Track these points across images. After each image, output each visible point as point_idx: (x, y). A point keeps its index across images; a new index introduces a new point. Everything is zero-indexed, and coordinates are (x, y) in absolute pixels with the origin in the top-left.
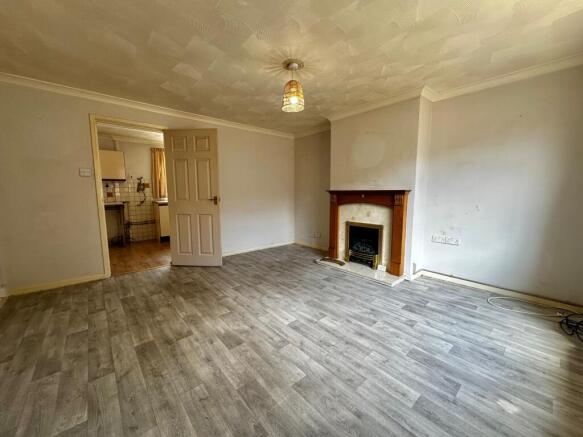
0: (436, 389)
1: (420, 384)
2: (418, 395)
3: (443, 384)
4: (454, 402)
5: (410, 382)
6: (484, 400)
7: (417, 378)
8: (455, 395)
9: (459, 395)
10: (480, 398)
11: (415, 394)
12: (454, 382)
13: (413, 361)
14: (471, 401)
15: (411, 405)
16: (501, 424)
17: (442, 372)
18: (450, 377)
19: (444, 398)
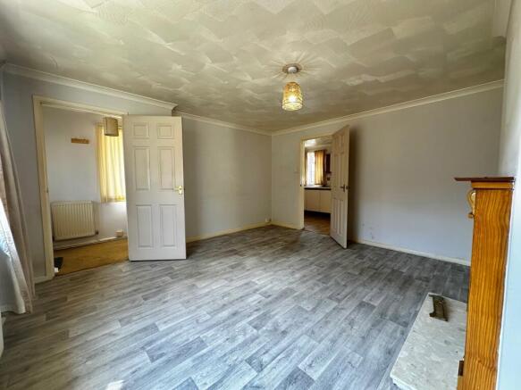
0: (159, 343)
1: (167, 334)
2: (161, 330)
3: (159, 349)
4: (143, 348)
5: (173, 330)
6: (131, 371)
7: (173, 334)
8: (147, 352)
9: (145, 356)
10: (134, 369)
11: (162, 328)
12: (157, 359)
13: (191, 340)
14: (136, 360)
15: (157, 323)
16: (111, 367)
17: (170, 355)
18: (164, 358)
19: (150, 343)
